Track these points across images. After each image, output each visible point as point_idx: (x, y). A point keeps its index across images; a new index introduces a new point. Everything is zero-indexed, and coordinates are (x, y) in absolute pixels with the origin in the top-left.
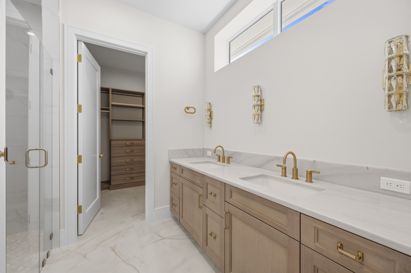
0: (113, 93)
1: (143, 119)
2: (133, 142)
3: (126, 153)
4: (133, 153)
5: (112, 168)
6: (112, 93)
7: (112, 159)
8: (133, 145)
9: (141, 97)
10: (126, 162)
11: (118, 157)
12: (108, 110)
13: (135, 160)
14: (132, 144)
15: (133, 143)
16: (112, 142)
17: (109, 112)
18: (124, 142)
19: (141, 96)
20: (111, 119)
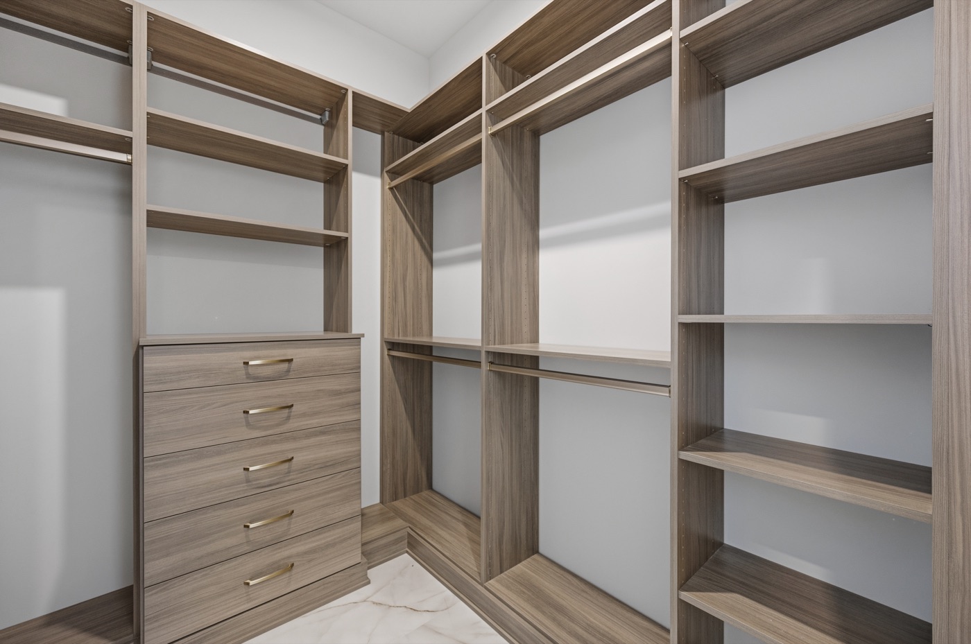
0: (156, 64)
1: (328, 226)
2: (288, 353)
3: (248, 424)
4: (288, 418)
5: (149, 534)
6: (151, 69)
7: (149, 475)
8: (288, 371)
9: (320, 122)
10: (248, 481)
11: (199, 453)
12: (124, 145)
13: (300, 458)
14: (286, 365)
15: (290, 361)
16: (151, 362)
17: (129, 164)
18: (233, 358)
19: (319, 117)
20: (141, 206)
